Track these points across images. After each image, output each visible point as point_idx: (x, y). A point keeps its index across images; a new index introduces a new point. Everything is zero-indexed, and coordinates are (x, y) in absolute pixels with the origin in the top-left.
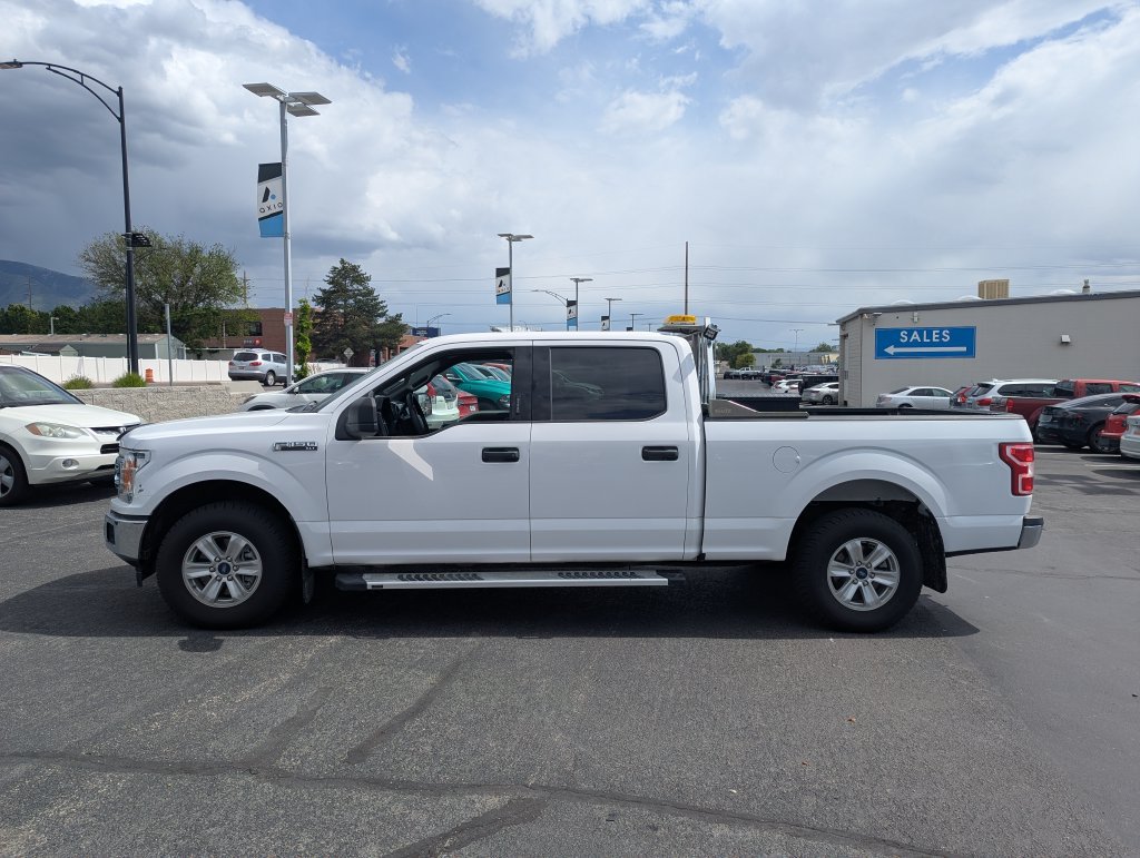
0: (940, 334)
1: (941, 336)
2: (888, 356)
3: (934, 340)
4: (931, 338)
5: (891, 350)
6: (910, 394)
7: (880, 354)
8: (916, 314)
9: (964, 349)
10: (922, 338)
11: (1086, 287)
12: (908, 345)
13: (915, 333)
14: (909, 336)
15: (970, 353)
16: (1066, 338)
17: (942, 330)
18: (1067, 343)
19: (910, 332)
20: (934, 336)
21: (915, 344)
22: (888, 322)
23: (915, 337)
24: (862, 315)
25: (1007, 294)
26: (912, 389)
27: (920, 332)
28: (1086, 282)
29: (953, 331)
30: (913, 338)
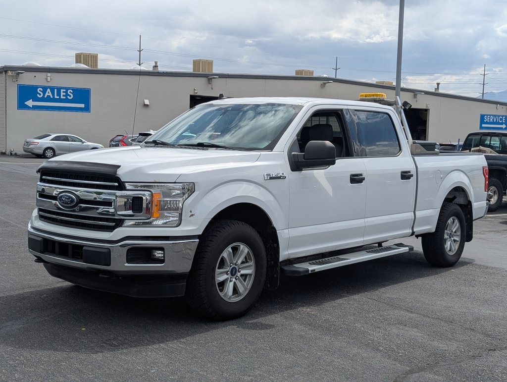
0: (66, 92)
1: (67, 95)
2: (28, 107)
3: (62, 97)
4: (60, 96)
5: (30, 103)
6: (52, 140)
7: (22, 106)
8: (49, 74)
9: (82, 106)
10: (53, 95)
11: (156, 67)
12: (43, 100)
13: (49, 90)
14: (44, 92)
15: (87, 109)
16: (147, 102)
17: (67, 89)
18: (147, 105)
19: (45, 89)
20: (62, 94)
21: (49, 99)
22: (28, 79)
23: (48, 93)
24: (6, 72)
25: (96, 65)
26: (53, 136)
27: (52, 89)
28: (156, 63)
29: (76, 91)
30: (47, 94)
